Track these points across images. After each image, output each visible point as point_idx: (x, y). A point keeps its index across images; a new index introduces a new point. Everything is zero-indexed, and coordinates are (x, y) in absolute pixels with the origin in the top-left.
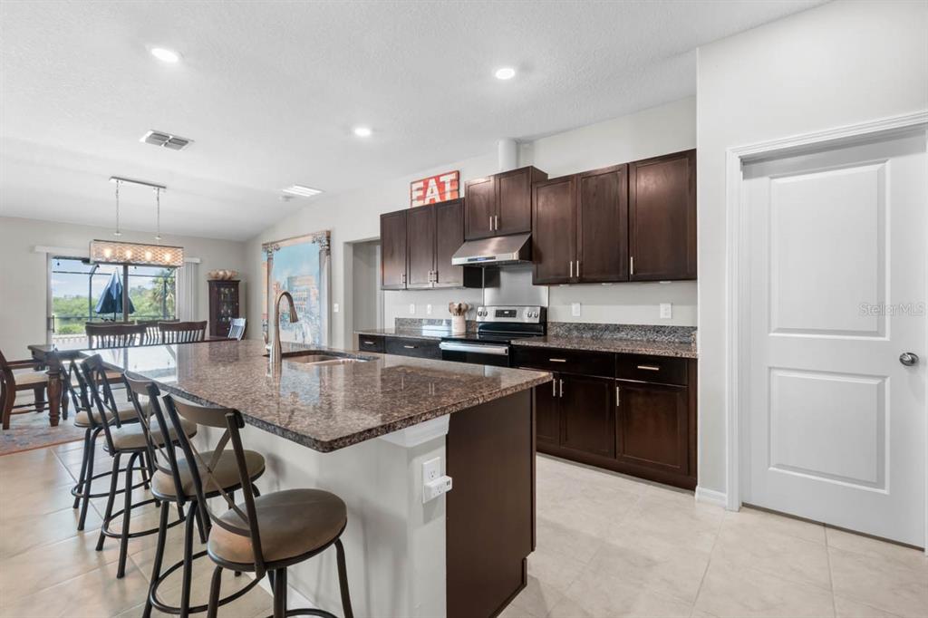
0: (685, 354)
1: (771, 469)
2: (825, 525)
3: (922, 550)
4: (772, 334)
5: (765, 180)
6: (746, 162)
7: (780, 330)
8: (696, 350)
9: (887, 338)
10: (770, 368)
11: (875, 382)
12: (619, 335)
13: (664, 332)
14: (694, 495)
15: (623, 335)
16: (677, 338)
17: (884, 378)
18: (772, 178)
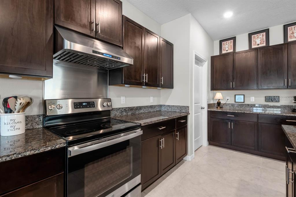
3: (202, 145)
9: (200, 104)
17: (200, 112)
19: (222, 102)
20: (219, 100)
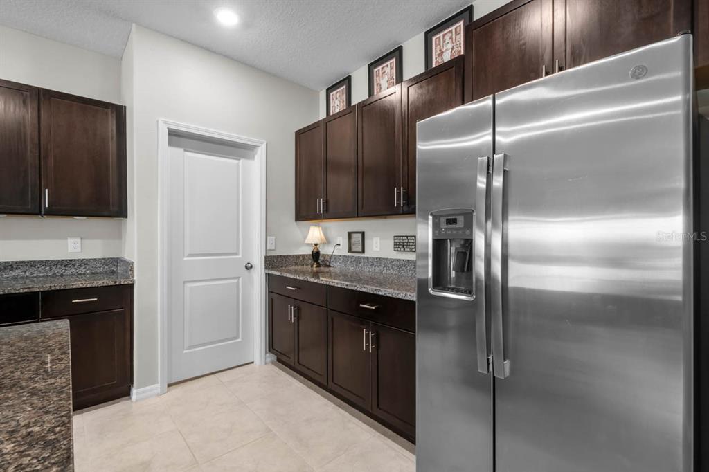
0: (123, 281)
1: (185, 352)
2: (213, 373)
3: (253, 363)
4: (185, 259)
5: (181, 151)
6: (173, 134)
7: (190, 255)
8: (133, 277)
9: (240, 256)
10: (184, 282)
11: (235, 281)
12: (13, 274)
13: (74, 265)
14: (130, 399)
15: (19, 272)
16: (89, 269)
17: (238, 278)
18: (185, 151)
19: (326, 251)
20: (316, 245)
